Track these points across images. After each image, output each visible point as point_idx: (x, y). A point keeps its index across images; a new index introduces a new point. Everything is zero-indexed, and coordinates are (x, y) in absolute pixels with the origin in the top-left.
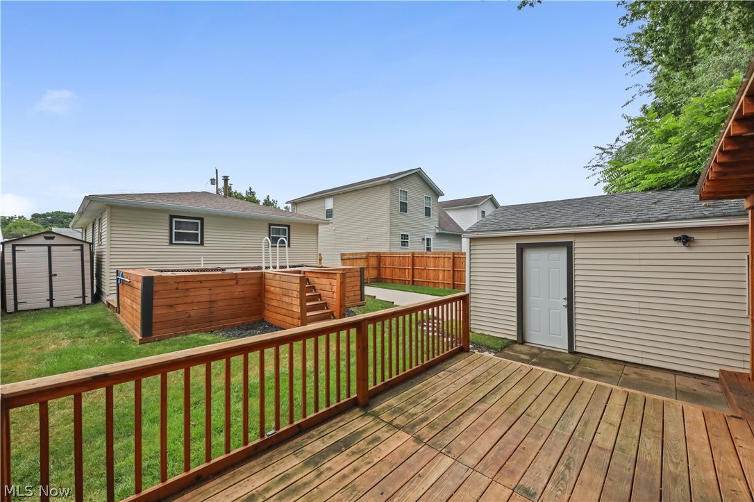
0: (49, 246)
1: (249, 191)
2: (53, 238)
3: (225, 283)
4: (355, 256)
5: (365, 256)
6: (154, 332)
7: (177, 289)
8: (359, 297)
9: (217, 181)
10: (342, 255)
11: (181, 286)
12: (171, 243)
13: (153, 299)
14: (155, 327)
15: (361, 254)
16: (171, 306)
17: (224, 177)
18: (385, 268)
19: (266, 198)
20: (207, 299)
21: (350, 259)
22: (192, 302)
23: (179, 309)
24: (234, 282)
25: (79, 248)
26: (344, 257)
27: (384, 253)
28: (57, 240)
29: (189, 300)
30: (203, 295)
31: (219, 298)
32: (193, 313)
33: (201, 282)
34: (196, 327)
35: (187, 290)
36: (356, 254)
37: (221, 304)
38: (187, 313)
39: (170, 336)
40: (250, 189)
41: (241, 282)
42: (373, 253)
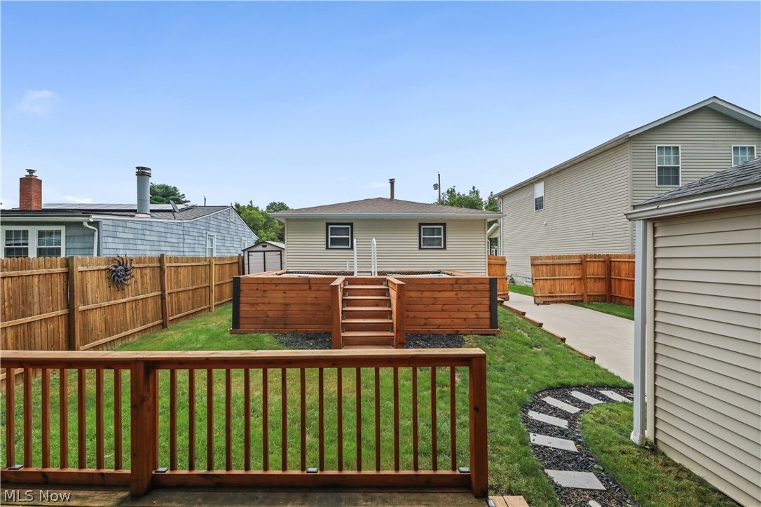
0: (264, 252)
1: (472, 190)
2: (266, 246)
3: (299, 287)
4: (557, 261)
5: (577, 260)
6: (241, 326)
7: (257, 290)
8: (488, 322)
9: (439, 185)
10: (533, 259)
11: (260, 287)
12: (327, 248)
13: (240, 297)
14: (242, 321)
15: (569, 257)
16: (252, 304)
17: (391, 180)
18: (620, 280)
19: (489, 195)
20: (282, 301)
21: (547, 265)
22: (269, 303)
23: (260, 307)
24: (307, 287)
25: (279, 253)
26: (537, 262)
27: (617, 256)
28: (268, 248)
29: (266, 300)
30: (277, 297)
31: (293, 302)
32: (270, 314)
33: (276, 285)
34: (273, 328)
35: (265, 291)
36: (559, 257)
37: (295, 308)
38: (265, 313)
39: (251, 332)
40: (474, 188)
41: (314, 287)
42: (595, 256)
